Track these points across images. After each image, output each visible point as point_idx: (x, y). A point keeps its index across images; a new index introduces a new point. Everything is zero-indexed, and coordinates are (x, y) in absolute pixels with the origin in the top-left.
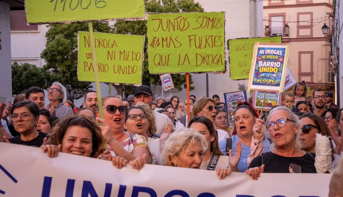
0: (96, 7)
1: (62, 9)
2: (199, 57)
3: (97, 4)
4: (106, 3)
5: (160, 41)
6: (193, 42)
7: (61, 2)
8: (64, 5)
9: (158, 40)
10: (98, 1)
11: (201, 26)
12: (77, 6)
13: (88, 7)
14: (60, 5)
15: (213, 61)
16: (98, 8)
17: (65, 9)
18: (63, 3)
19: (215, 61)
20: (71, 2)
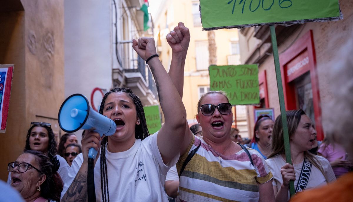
0: (280, 7)
1: (241, 11)
2: (243, 94)
3: (281, 3)
4: (291, 2)
5: (218, 84)
6: (239, 84)
7: (240, 4)
8: (243, 6)
9: (217, 83)
10: (282, 1)
11: (244, 73)
12: (259, 6)
13: (271, 8)
14: (238, 7)
15: (252, 97)
16: (283, 8)
17: (244, 11)
18: (242, 4)
19: (253, 97)
20: (251, 2)
